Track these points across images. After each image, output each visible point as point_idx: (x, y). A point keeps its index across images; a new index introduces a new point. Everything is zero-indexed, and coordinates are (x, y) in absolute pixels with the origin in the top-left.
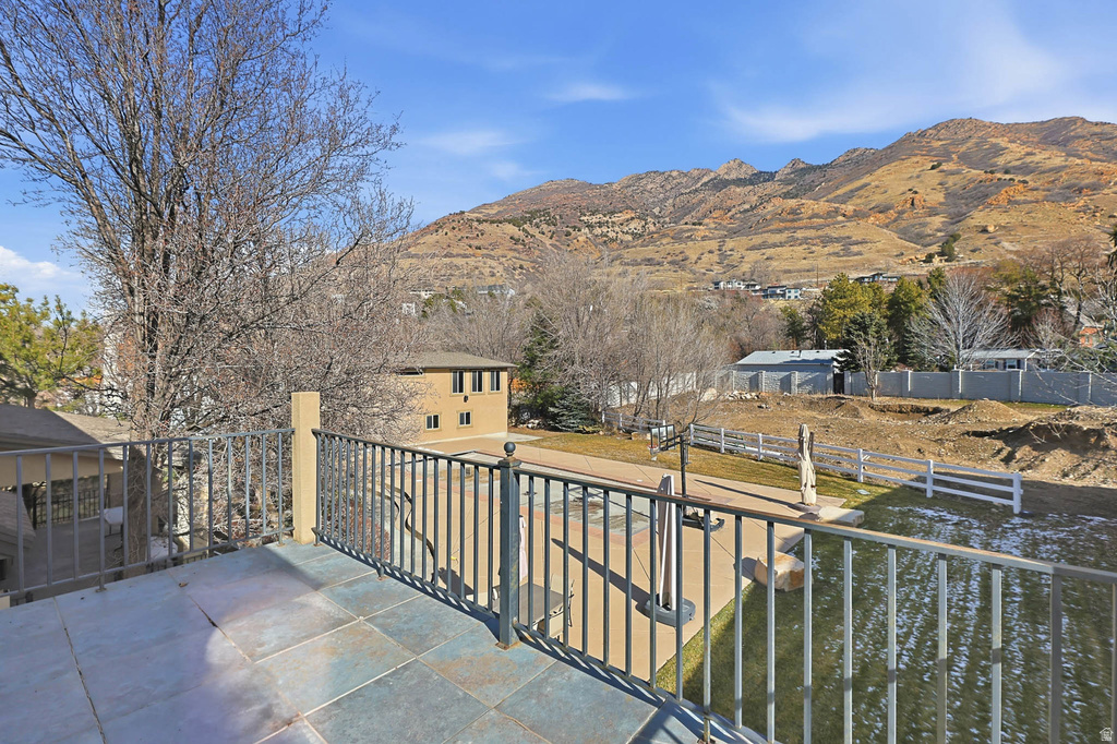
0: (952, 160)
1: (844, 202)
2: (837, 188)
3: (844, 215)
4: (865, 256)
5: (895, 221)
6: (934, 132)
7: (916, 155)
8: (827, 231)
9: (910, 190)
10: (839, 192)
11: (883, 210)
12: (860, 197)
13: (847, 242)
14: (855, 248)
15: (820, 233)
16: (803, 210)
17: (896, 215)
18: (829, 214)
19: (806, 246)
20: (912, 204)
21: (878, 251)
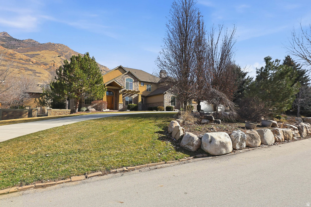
0: (63, 56)
1: (31, 58)
2: (28, 52)
3: (33, 62)
4: (42, 78)
5: (49, 69)
6: (58, 46)
7: (54, 51)
8: (26, 66)
9: (53, 61)
10: (29, 53)
11: (46, 64)
12: (37, 58)
13: (35, 72)
14: (38, 75)
15: (24, 66)
16: (16, 55)
17: (49, 67)
18: (27, 60)
19: (19, 69)
20: (54, 65)
21: (45, 77)
